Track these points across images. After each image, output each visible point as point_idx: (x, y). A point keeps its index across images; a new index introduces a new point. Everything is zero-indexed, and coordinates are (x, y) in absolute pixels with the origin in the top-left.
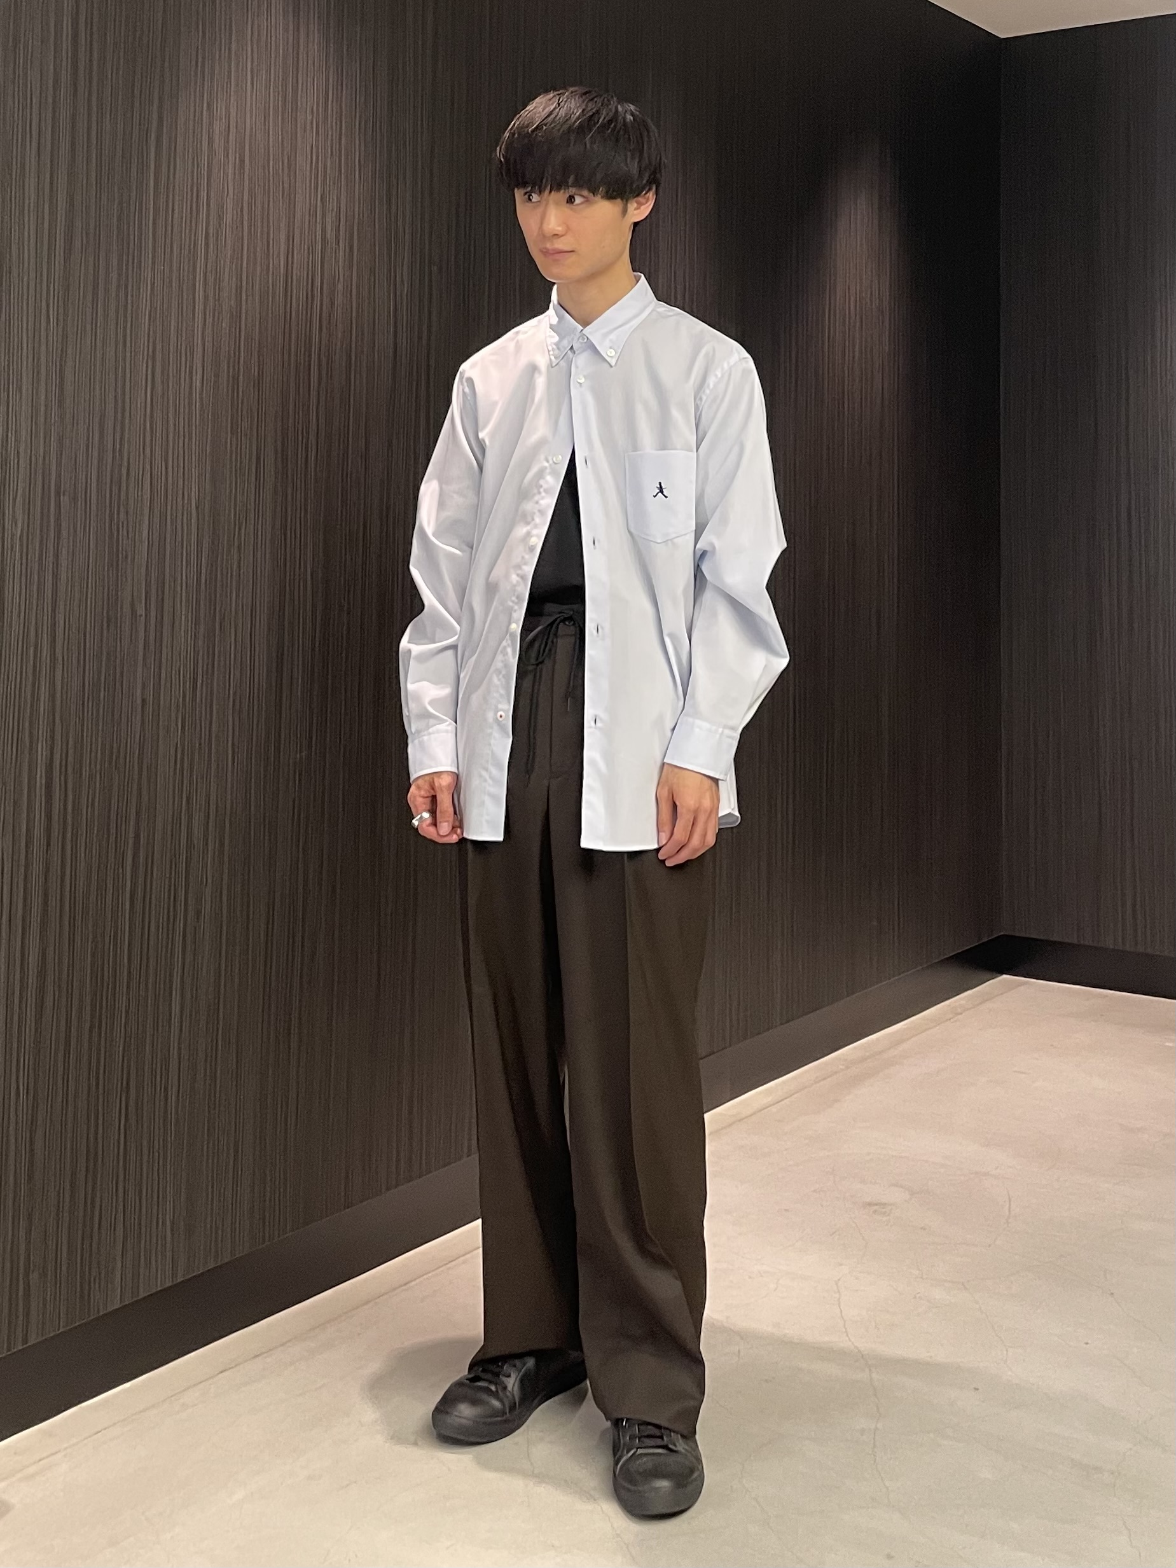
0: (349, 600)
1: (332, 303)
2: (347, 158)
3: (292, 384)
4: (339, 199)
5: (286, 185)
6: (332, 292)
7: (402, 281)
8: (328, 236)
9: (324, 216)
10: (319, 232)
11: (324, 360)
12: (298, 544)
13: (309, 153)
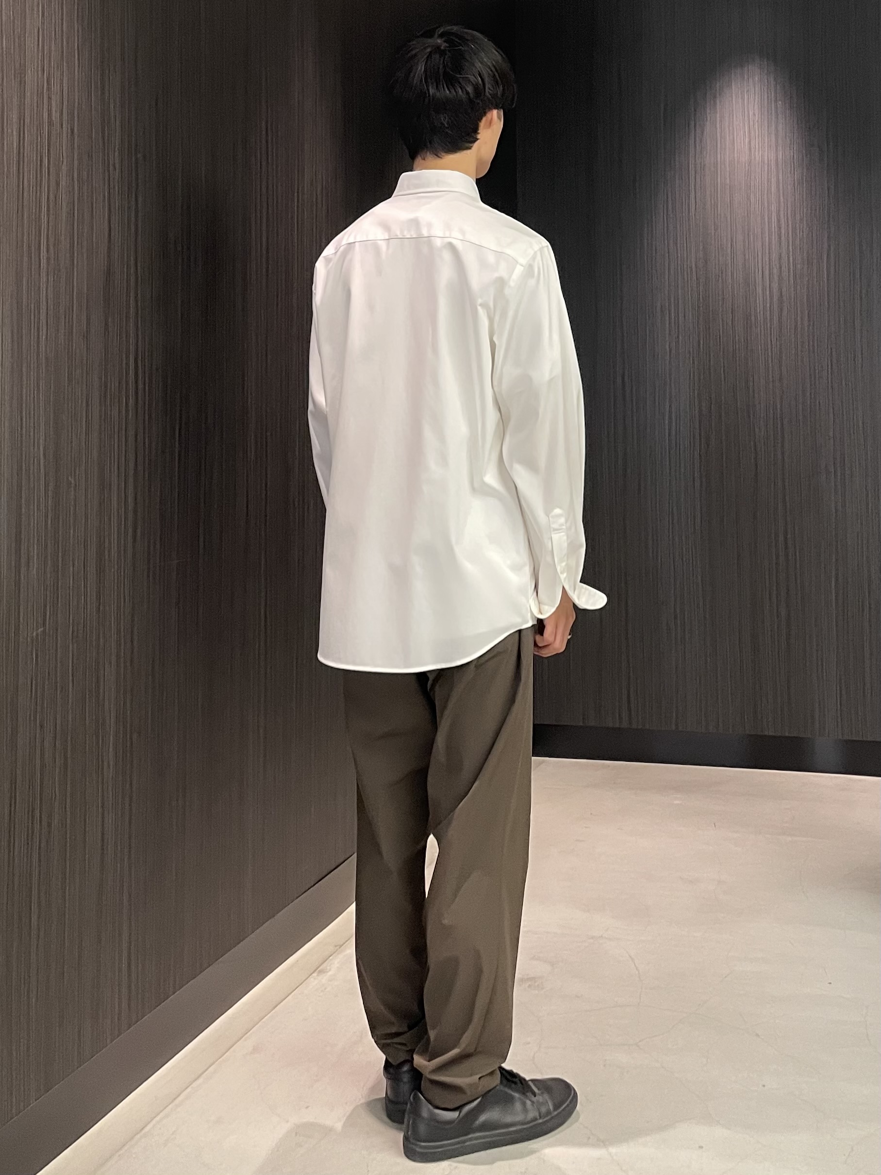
0: (75, 476)
1: (58, 184)
2: (68, 43)
3: (25, 265)
4: (61, 83)
5: (17, 65)
6: (58, 175)
7: (115, 169)
8: (54, 119)
9: (50, 98)
10: (46, 115)
11: (52, 240)
12: (32, 424)
13: (36, 34)
